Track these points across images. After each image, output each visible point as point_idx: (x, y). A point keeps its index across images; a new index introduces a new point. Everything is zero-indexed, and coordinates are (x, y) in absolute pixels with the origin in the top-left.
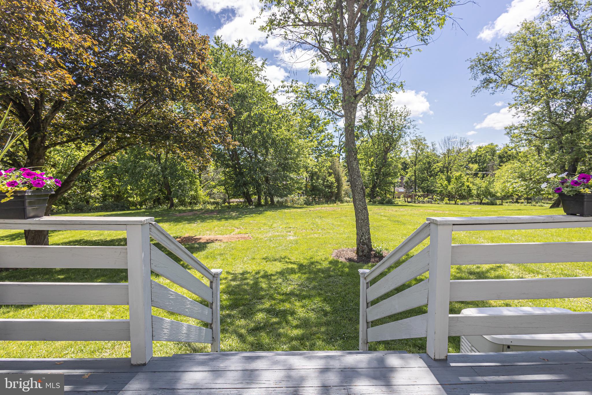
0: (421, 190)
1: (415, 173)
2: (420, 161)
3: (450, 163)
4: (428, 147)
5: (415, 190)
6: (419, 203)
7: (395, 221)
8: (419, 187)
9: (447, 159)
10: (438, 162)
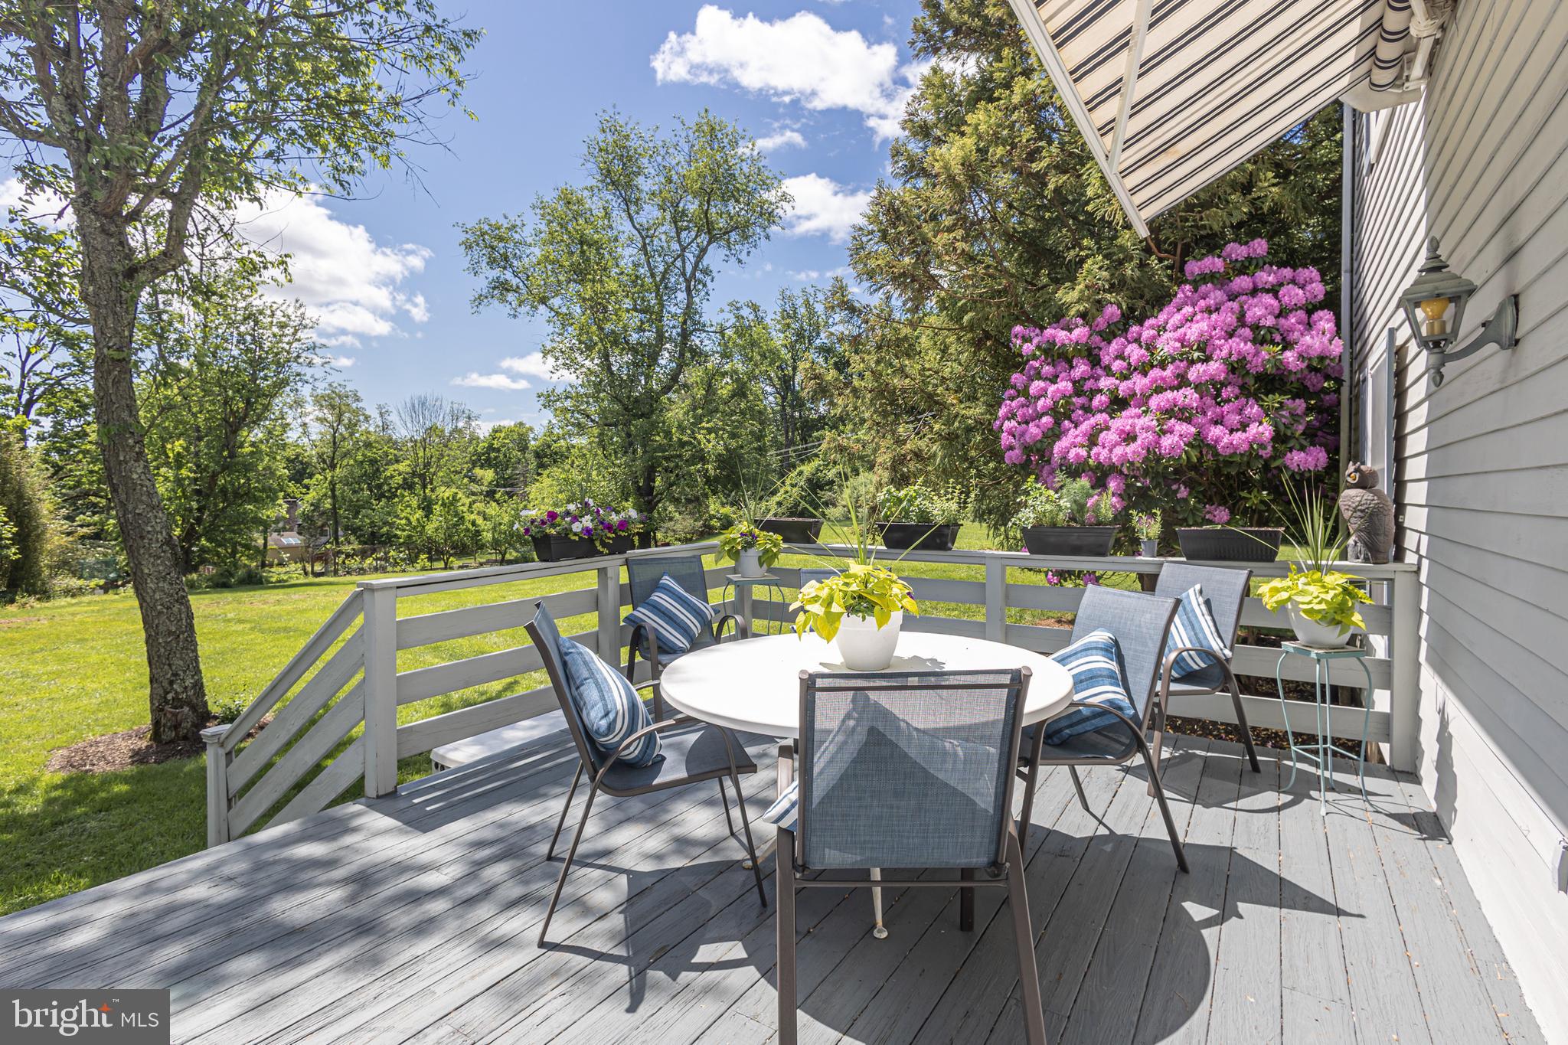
0: (352, 538)
1: (333, 490)
2: (345, 455)
3: (429, 464)
4: (367, 418)
5: (336, 539)
6: (349, 573)
7: (277, 631)
8: (346, 528)
9: (421, 454)
10: (397, 461)
